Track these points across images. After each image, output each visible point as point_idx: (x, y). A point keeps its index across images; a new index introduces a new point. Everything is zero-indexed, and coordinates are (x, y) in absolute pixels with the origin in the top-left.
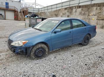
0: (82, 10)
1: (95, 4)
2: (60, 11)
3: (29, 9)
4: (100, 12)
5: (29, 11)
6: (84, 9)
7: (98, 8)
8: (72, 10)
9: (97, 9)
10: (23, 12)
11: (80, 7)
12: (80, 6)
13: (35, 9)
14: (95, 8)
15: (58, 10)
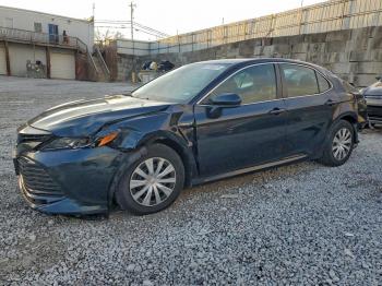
0: (277, 49)
1: (305, 35)
2: (218, 52)
3: (119, 43)
4: (315, 57)
5: (120, 51)
6: (281, 47)
7: (312, 45)
8: (252, 48)
9: (309, 47)
10: (103, 54)
11: (271, 41)
12: (272, 39)
13: (136, 45)
14: (305, 46)
15: (214, 48)
